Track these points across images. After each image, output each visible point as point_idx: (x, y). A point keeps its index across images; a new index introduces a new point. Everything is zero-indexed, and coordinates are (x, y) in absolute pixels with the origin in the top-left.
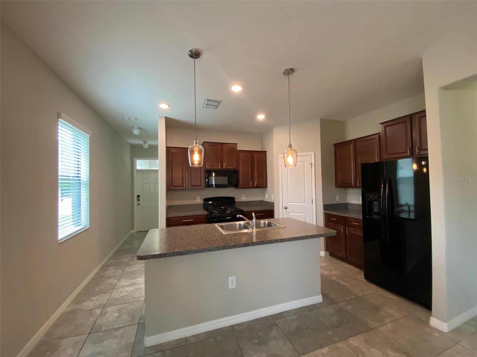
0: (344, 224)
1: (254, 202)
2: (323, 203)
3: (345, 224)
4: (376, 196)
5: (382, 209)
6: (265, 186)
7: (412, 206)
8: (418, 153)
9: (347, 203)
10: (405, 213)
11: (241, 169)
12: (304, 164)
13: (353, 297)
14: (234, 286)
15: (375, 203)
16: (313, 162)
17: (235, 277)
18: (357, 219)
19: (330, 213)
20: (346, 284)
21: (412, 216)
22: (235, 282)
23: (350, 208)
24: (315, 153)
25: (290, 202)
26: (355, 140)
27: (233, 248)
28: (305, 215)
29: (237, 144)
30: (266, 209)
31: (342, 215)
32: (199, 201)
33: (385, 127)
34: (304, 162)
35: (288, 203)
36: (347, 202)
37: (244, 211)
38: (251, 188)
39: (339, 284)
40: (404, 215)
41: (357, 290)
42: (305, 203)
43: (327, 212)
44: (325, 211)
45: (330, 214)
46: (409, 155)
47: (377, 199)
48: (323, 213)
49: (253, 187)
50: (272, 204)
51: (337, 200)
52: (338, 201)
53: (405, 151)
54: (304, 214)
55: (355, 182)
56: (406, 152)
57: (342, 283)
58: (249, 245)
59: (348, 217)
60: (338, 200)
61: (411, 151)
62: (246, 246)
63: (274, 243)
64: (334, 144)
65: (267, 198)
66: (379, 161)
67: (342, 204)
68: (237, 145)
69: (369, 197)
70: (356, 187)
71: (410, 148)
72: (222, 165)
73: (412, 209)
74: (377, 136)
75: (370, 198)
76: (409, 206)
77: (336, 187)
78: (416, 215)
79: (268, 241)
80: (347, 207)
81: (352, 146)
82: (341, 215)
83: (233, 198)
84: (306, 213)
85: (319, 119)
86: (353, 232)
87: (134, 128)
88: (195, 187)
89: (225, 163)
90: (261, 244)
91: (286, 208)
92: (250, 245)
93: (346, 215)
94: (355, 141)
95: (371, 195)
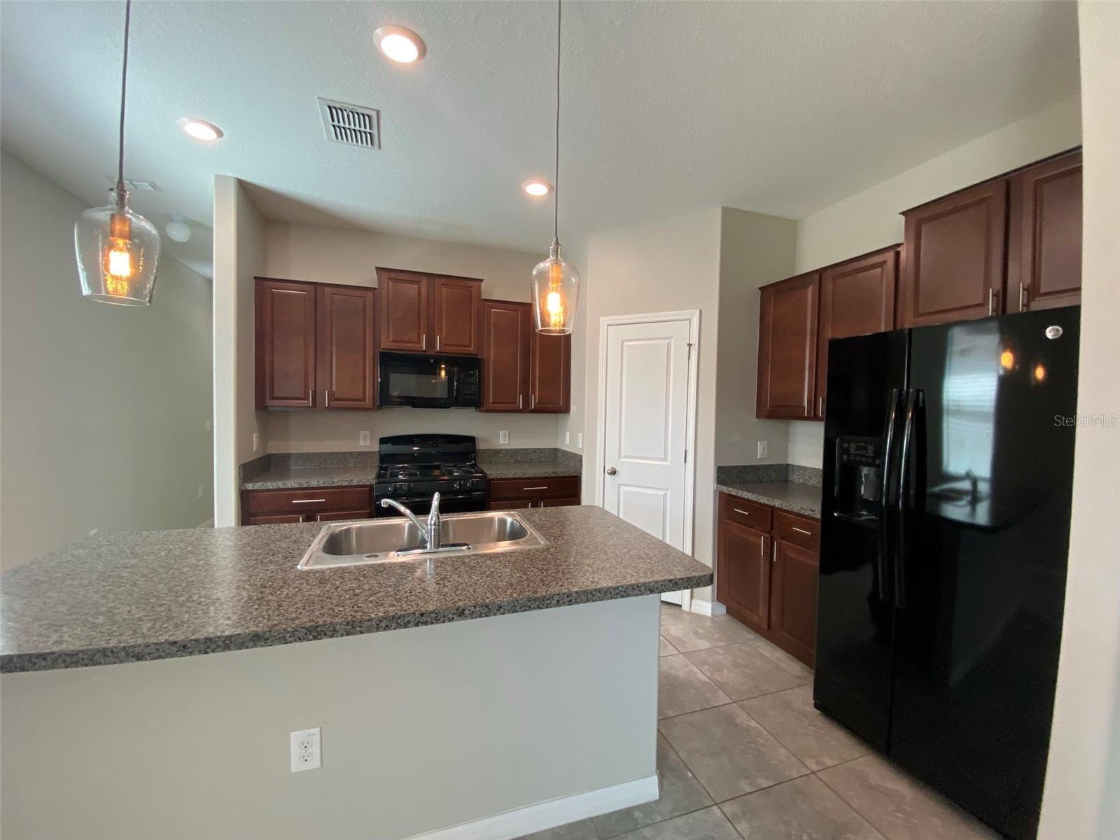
0: (769, 527)
1: (535, 452)
2: (716, 464)
3: (772, 528)
4: (871, 448)
5: (884, 489)
6: (566, 409)
7: (983, 479)
8: (1023, 305)
9: (788, 465)
10: (960, 503)
11: (491, 355)
12: (669, 345)
13: (764, 783)
14: (315, 763)
15: (865, 471)
16: (694, 340)
17: (317, 730)
18: (807, 517)
19: (734, 493)
20: (753, 724)
21: (982, 515)
22: (315, 750)
23: (796, 478)
24: (701, 311)
25: (625, 457)
26: (821, 272)
27: (255, 646)
28: (665, 496)
29: (481, 280)
30: (556, 473)
31: (764, 500)
32: (367, 443)
33: (920, 223)
34: (668, 341)
35: (620, 458)
36: (790, 462)
37: (491, 477)
38: (519, 411)
39: (730, 720)
40: (956, 512)
41: (782, 751)
42: (667, 461)
43: (725, 489)
44: (719, 486)
45: (731, 495)
46: (990, 314)
47: (870, 460)
48: (715, 491)
49: (526, 409)
50: (578, 459)
51: (759, 457)
52: (760, 459)
53: (980, 301)
54: (662, 493)
55: (814, 403)
56: (983, 305)
57: (742, 718)
58: (328, 633)
59: (781, 510)
60: (761, 453)
61: (998, 300)
62: (315, 638)
63: (451, 620)
64: (760, 288)
65: (567, 443)
66: (892, 329)
67: (772, 465)
68: (483, 284)
69: (845, 451)
70: (814, 417)
71: (998, 292)
72: (431, 342)
73: (984, 488)
74: (890, 256)
75: (849, 455)
76: (975, 482)
77: (759, 415)
78: (995, 511)
79: (422, 615)
80: (787, 476)
81: (810, 292)
82: (762, 501)
83: (471, 440)
84: (667, 489)
85: (720, 210)
86: (793, 555)
87: (172, 220)
88: (344, 405)
89: (444, 335)
90: (387, 628)
91: (614, 473)
92: (334, 630)
93: (777, 503)
94: (820, 276)
95: (853, 446)
